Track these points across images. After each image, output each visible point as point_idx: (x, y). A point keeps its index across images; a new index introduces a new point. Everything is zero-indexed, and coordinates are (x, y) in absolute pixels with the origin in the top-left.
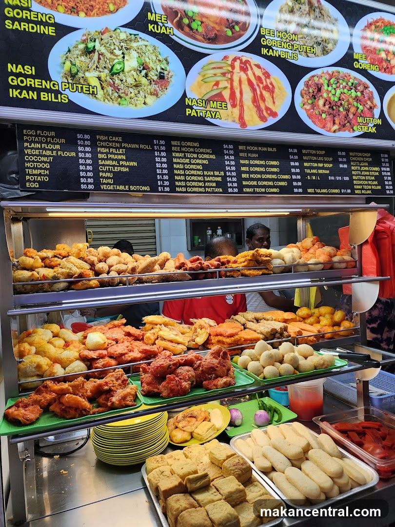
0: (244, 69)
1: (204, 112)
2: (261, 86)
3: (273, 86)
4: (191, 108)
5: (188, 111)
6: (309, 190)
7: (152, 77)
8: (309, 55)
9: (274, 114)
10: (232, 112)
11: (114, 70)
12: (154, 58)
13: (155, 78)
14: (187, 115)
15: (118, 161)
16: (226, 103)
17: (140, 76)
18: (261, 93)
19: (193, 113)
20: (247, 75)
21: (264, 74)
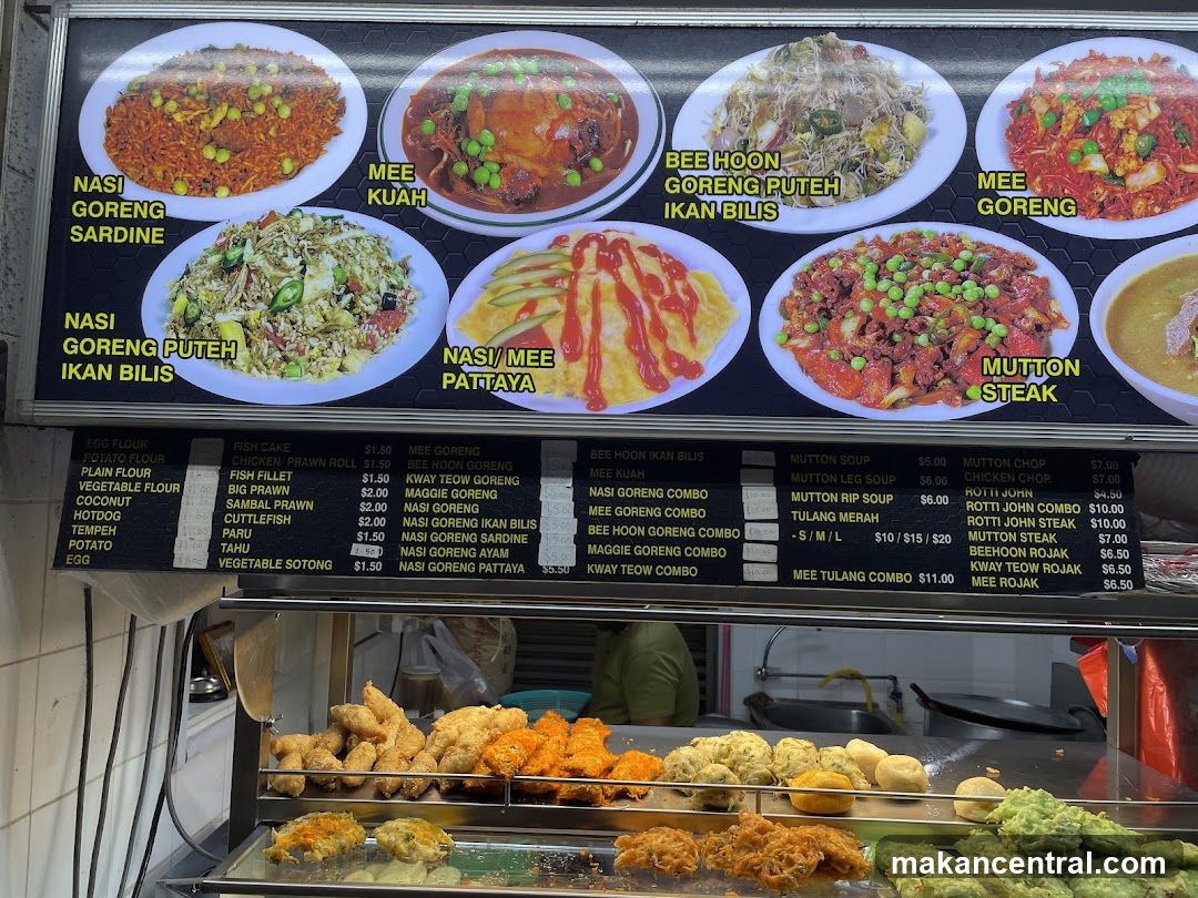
0: (608, 262)
1: (488, 377)
2: (657, 299)
3: (694, 298)
4: (457, 369)
5: (447, 379)
6: (798, 575)
7: (366, 308)
8: (817, 200)
9: (694, 370)
10: (565, 372)
11: (280, 303)
12: (374, 264)
13: (372, 309)
14: (445, 387)
15: (271, 499)
16: (551, 352)
17: (337, 310)
18: (655, 316)
19: (462, 382)
20: (617, 276)
21: (665, 268)
